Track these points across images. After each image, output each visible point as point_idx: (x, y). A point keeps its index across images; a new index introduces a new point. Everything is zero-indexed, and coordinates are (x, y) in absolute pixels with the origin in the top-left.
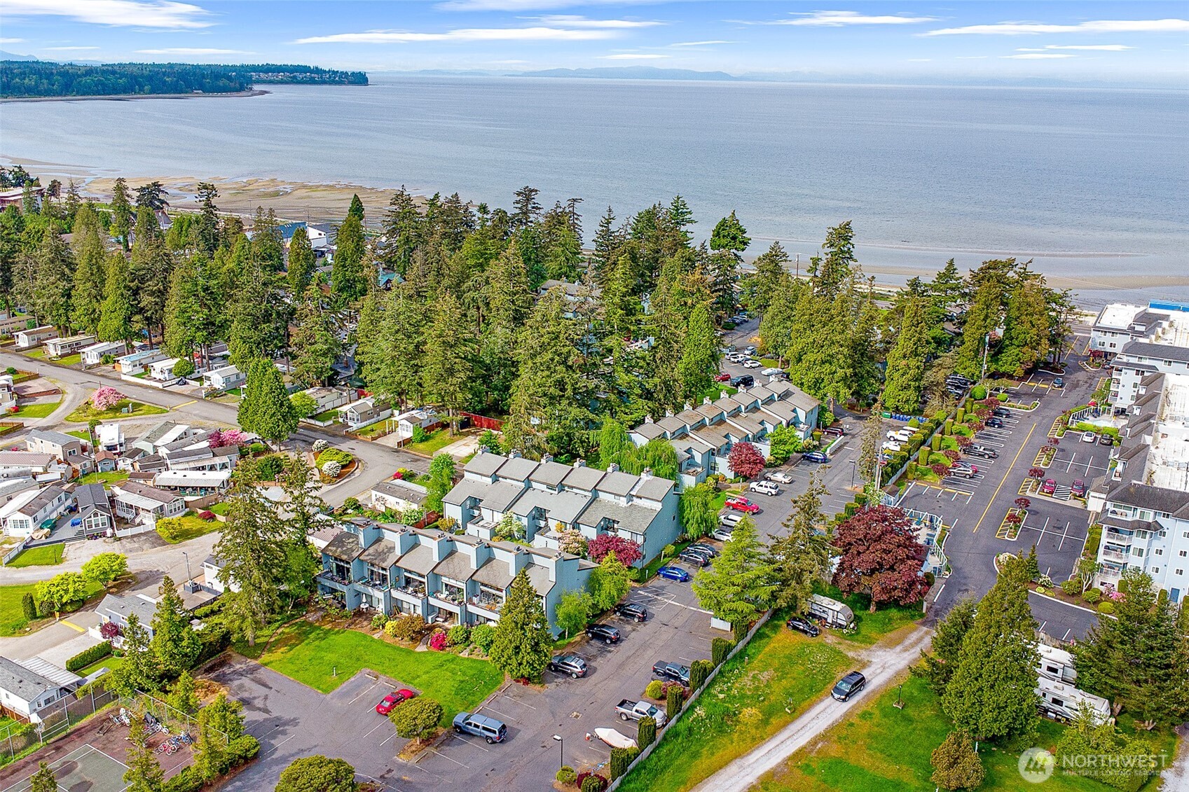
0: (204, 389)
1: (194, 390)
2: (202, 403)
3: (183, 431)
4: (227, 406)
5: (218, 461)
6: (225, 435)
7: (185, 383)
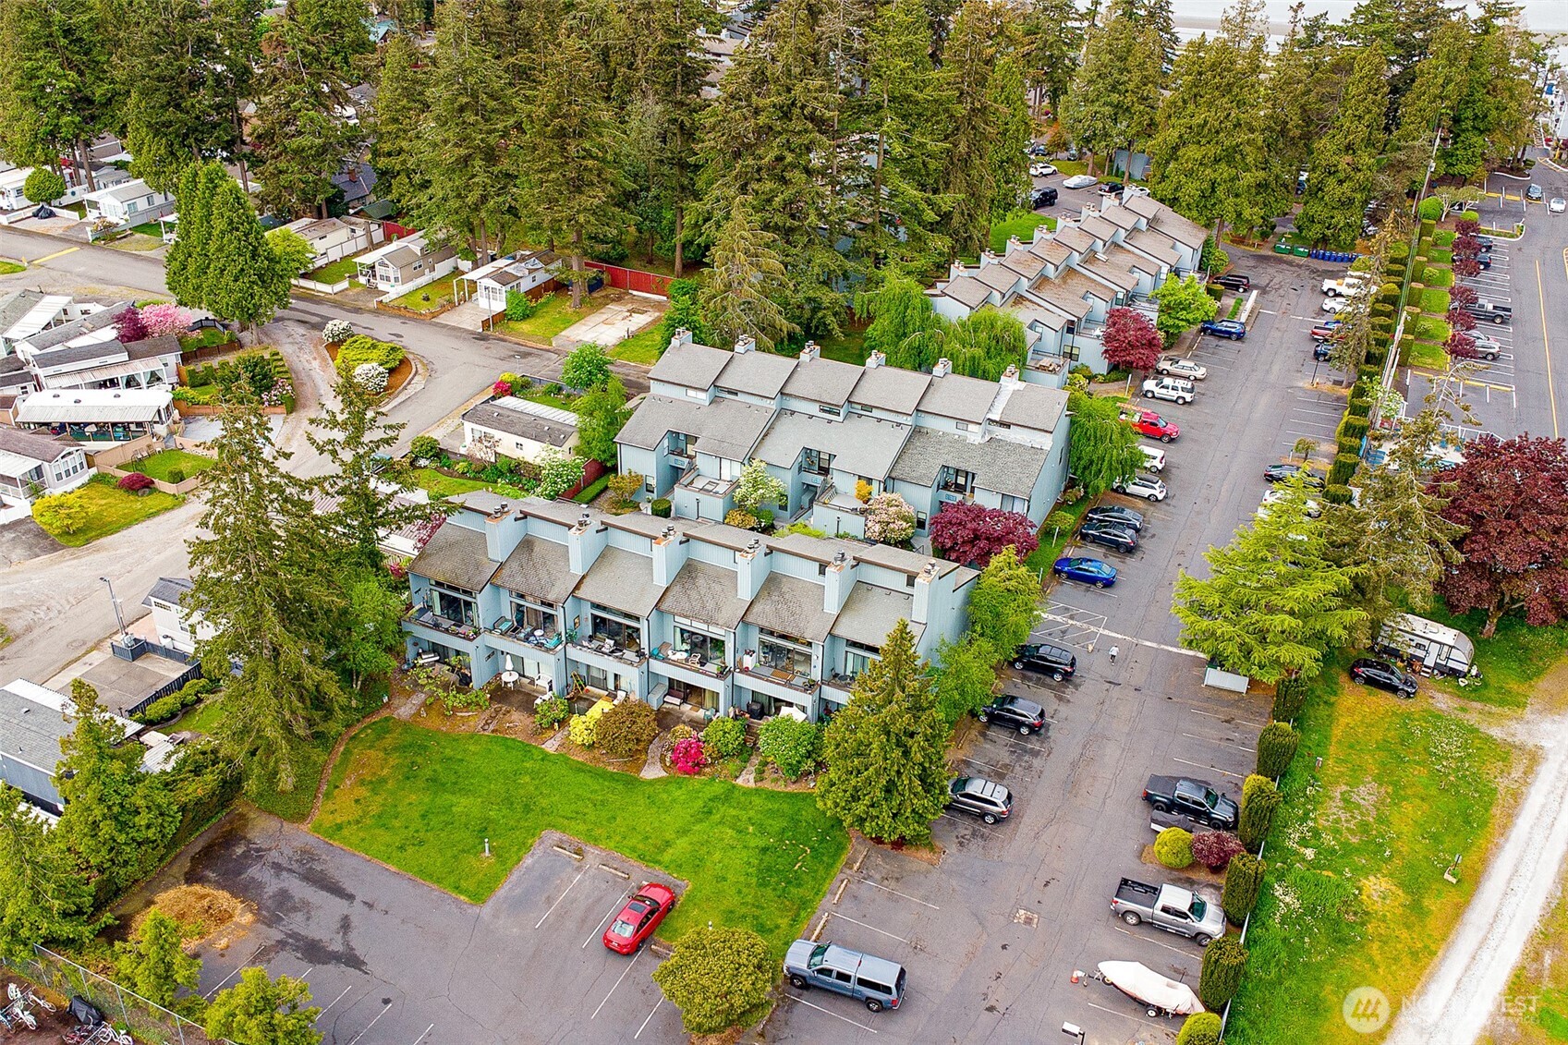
0: (89, 224)
1: (68, 227)
2: (88, 252)
3: (60, 308)
4: (137, 257)
5: (141, 368)
6: (146, 315)
7: (52, 214)
